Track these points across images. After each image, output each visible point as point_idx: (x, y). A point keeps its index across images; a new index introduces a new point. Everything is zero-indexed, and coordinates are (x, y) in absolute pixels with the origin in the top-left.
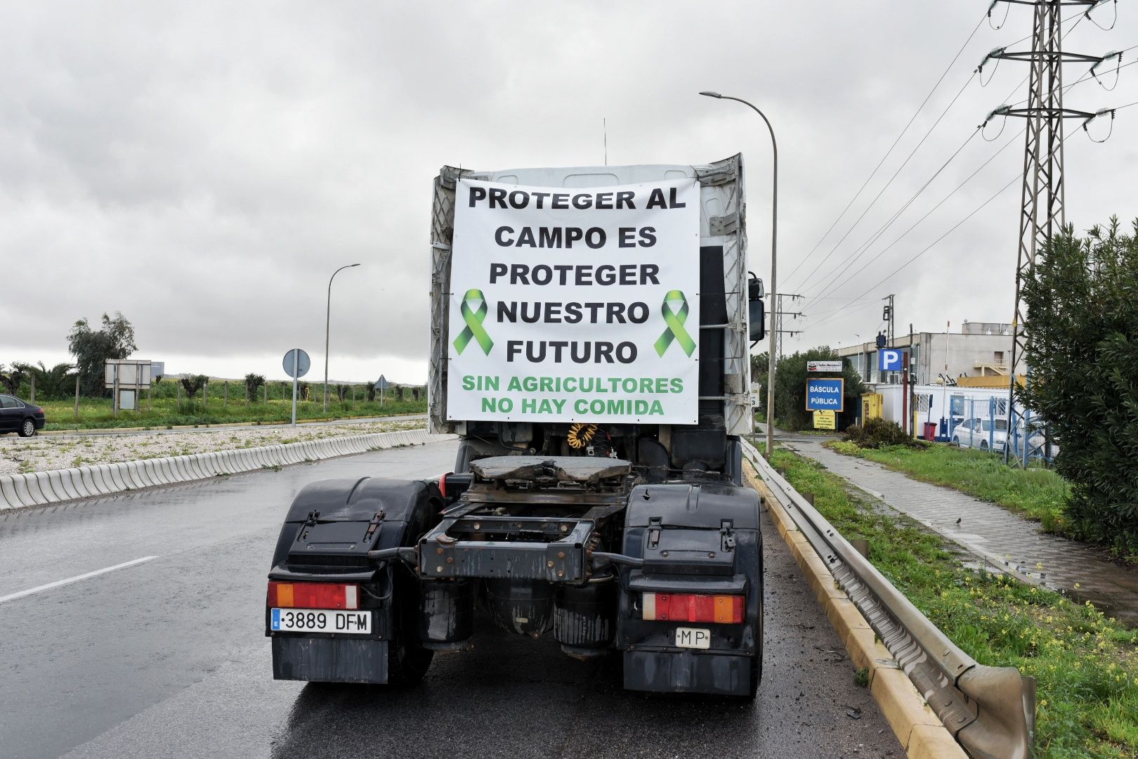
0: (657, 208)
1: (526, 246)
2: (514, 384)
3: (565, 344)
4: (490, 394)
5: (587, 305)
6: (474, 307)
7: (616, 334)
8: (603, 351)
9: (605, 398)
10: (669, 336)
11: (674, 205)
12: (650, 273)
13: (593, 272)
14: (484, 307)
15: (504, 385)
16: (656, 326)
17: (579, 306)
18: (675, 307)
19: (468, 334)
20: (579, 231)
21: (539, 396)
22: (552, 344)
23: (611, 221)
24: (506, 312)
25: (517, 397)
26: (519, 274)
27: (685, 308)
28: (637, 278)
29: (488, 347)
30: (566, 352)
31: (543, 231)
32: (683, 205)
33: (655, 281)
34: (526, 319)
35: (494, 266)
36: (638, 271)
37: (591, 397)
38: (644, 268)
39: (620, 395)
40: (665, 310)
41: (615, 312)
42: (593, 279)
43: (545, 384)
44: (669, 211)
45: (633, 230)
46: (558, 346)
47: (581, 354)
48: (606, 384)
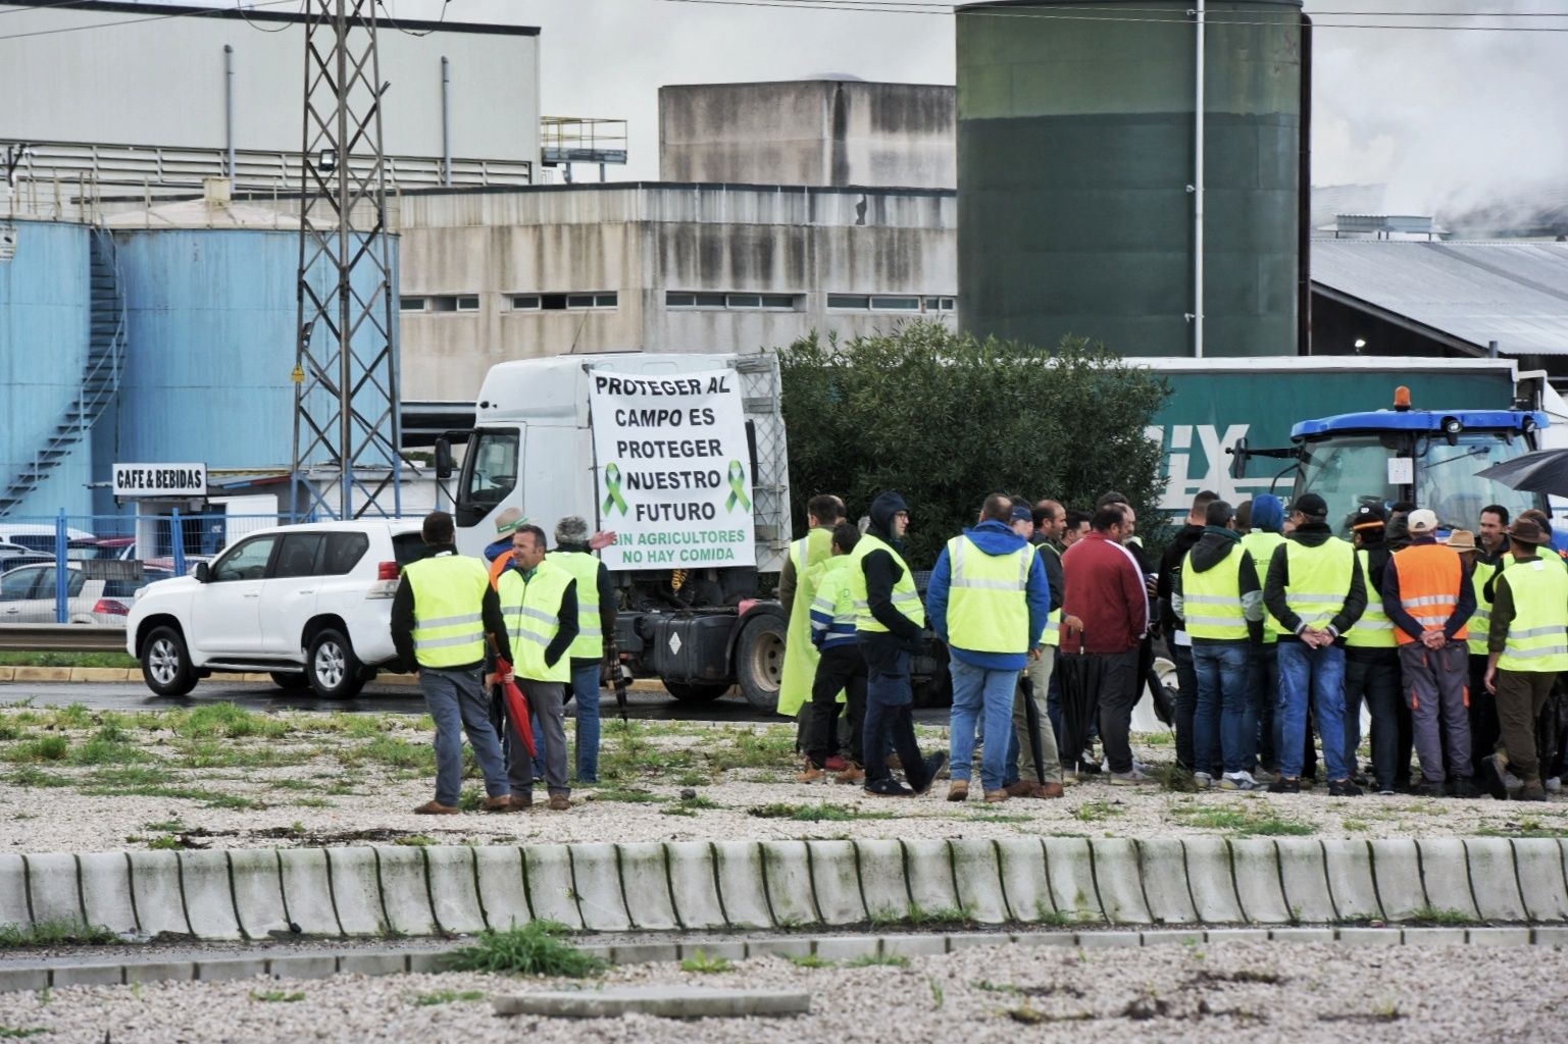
0: (712, 392)
1: (634, 425)
2: (642, 540)
3: (669, 506)
4: (628, 548)
5: (682, 474)
6: (613, 478)
7: (701, 496)
8: (694, 510)
9: (698, 547)
10: (734, 497)
11: (722, 391)
12: (715, 446)
13: (678, 446)
14: (619, 478)
15: (635, 540)
16: (725, 489)
17: (675, 474)
18: (736, 474)
19: (611, 499)
20: (666, 412)
21: (657, 548)
22: (662, 506)
23: (684, 403)
24: (633, 482)
25: (644, 549)
26: (635, 448)
27: (742, 475)
28: (708, 451)
29: (624, 510)
30: (671, 511)
31: (644, 413)
32: (728, 391)
33: (720, 454)
34: (647, 487)
35: (619, 443)
36: (707, 445)
37: (690, 547)
38: (711, 442)
39: (707, 545)
40: (730, 476)
41: (700, 478)
42: (679, 452)
43: (662, 538)
44: (719, 394)
45: (697, 410)
46: (666, 506)
47: (680, 514)
48: (699, 537)
